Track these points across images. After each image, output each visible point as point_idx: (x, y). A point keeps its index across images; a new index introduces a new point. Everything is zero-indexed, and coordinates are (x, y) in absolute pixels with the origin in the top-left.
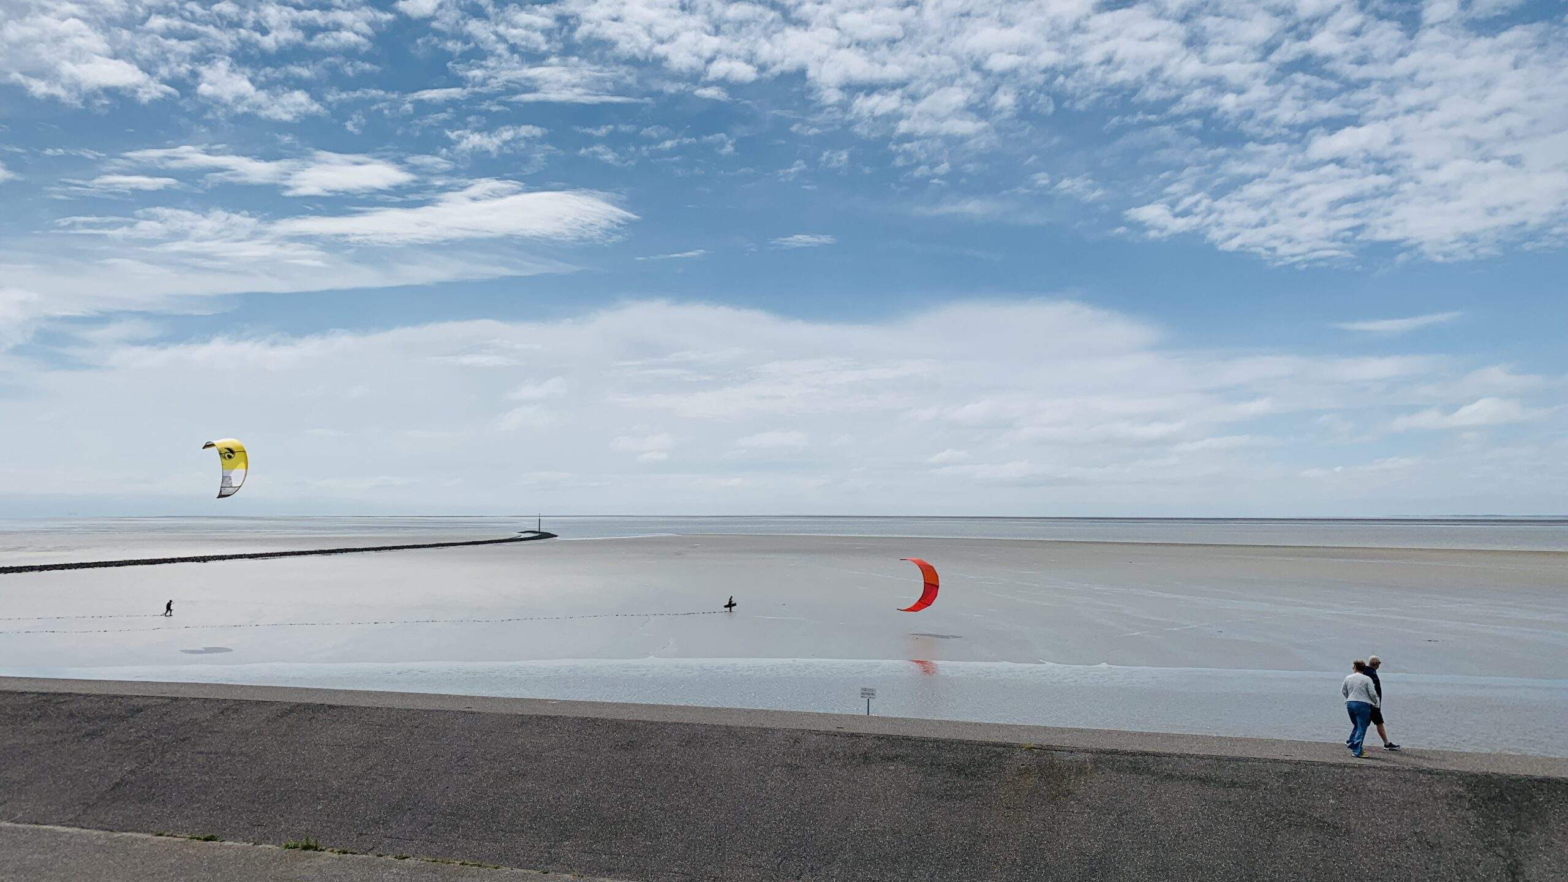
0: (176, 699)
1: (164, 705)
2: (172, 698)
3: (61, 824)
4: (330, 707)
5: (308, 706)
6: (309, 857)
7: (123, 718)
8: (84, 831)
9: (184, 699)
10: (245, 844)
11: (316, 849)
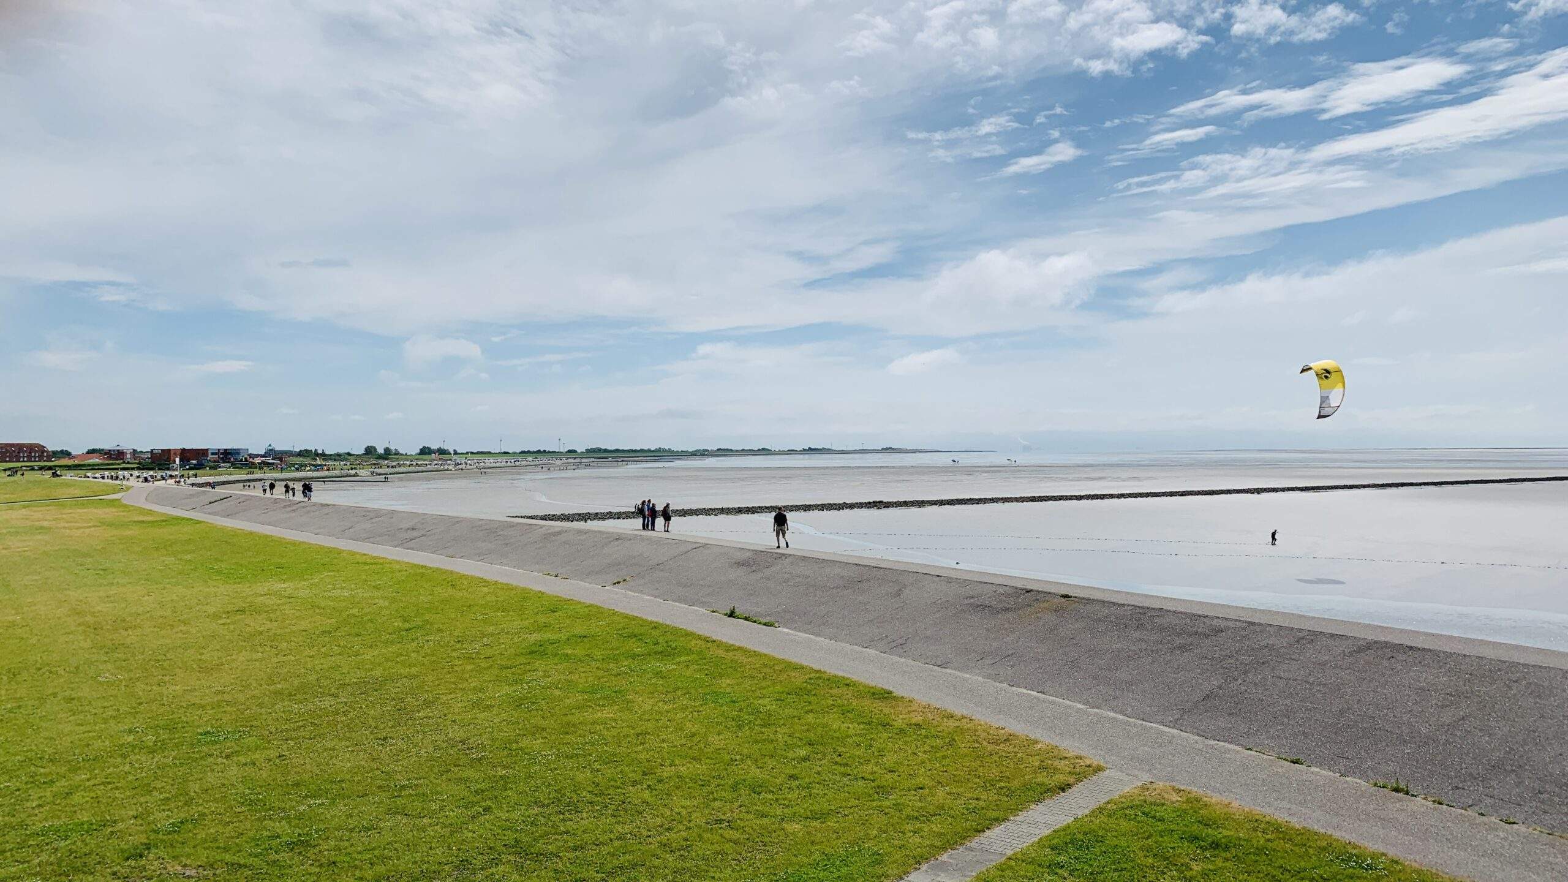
0: (1253, 624)
1: (1244, 629)
2: (1249, 623)
3: (1162, 723)
4: (1411, 648)
5: (1386, 645)
6: (1400, 800)
7: (1207, 636)
8: (1182, 734)
9: (1260, 624)
10: (1331, 773)
11: (1407, 793)
